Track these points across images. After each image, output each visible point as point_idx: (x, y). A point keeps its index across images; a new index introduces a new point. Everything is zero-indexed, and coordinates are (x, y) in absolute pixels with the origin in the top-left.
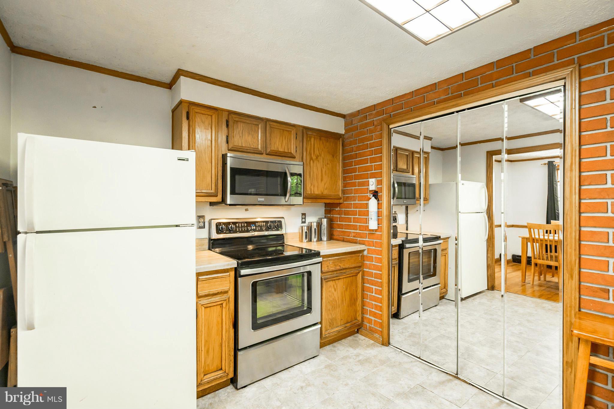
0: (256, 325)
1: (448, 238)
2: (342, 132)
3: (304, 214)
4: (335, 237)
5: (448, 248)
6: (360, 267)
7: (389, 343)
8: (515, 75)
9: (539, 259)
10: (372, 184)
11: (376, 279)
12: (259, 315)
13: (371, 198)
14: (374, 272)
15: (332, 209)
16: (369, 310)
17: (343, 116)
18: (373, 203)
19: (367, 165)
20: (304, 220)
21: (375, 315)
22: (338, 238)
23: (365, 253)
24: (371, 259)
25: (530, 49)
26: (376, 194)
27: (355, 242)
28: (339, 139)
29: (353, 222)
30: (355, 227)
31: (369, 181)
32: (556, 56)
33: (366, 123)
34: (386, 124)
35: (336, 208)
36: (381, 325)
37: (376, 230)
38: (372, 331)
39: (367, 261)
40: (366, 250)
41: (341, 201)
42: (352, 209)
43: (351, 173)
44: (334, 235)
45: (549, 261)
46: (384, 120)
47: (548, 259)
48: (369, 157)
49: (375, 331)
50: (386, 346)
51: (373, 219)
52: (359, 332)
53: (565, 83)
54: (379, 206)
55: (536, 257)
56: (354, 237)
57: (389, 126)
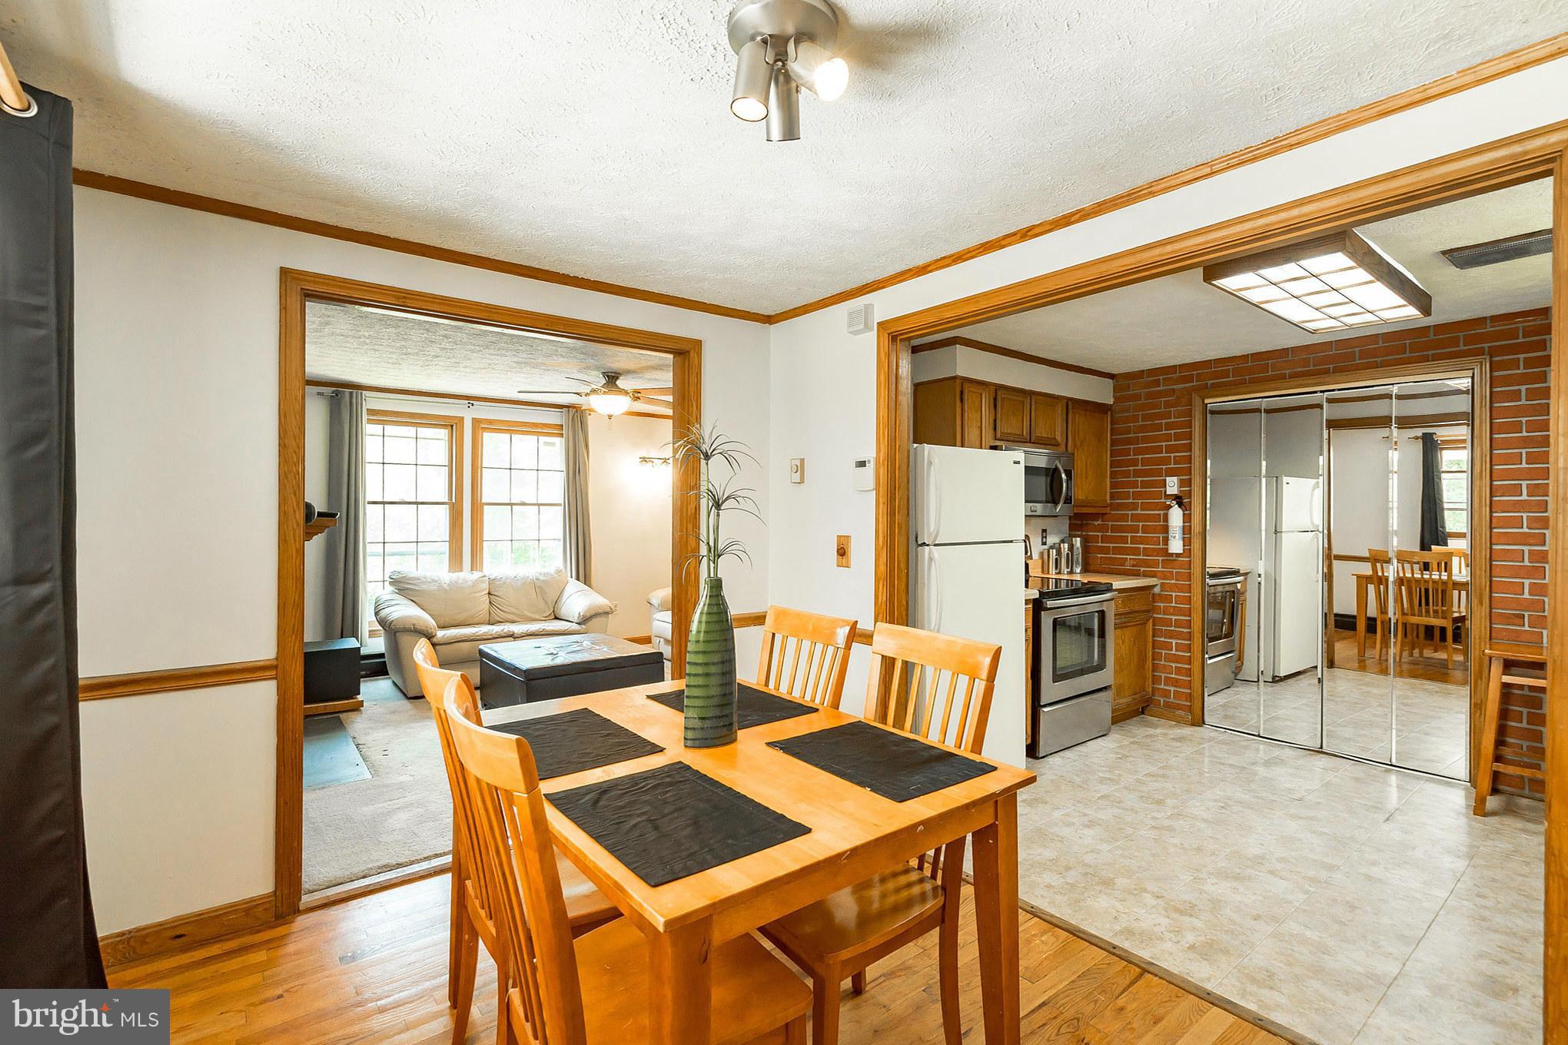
0: (1057, 678)
1: (1249, 573)
2: (1111, 401)
3: (1044, 531)
4: (1092, 568)
5: (1246, 591)
6: (1149, 611)
7: (1204, 723)
8: (1408, 355)
9: (1411, 615)
10: (1172, 486)
11: (1177, 629)
12: (1059, 664)
13: (1172, 507)
14: (1174, 618)
15: (1085, 522)
16: (1165, 677)
17: (1111, 376)
18: (1176, 516)
19: (1161, 455)
20: (1044, 541)
21: (1176, 683)
22: (1100, 569)
23: (1157, 590)
24: (1168, 599)
25: (1429, 326)
26: (1179, 500)
27: (1136, 574)
28: (1106, 413)
29: (1131, 543)
30: (1136, 551)
31: (1165, 480)
32: (1462, 341)
33: (1158, 391)
34: (1200, 397)
35: (1095, 520)
36: (1190, 697)
37: (1178, 555)
38: (1169, 706)
39: (1161, 602)
40: (1159, 586)
41: (1107, 510)
42: (1129, 523)
43: (1127, 467)
44: (1090, 565)
45: (1430, 617)
46: (1196, 390)
47: (1429, 615)
48: (1164, 444)
49: (1179, 707)
50: (1200, 726)
51: (1177, 537)
52: (1146, 712)
53: (1473, 374)
54: (1187, 518)
55: (1406, 612)
56: (1133, 566)
57: (1203, 400)
